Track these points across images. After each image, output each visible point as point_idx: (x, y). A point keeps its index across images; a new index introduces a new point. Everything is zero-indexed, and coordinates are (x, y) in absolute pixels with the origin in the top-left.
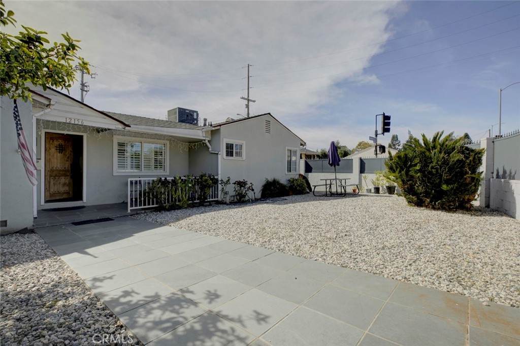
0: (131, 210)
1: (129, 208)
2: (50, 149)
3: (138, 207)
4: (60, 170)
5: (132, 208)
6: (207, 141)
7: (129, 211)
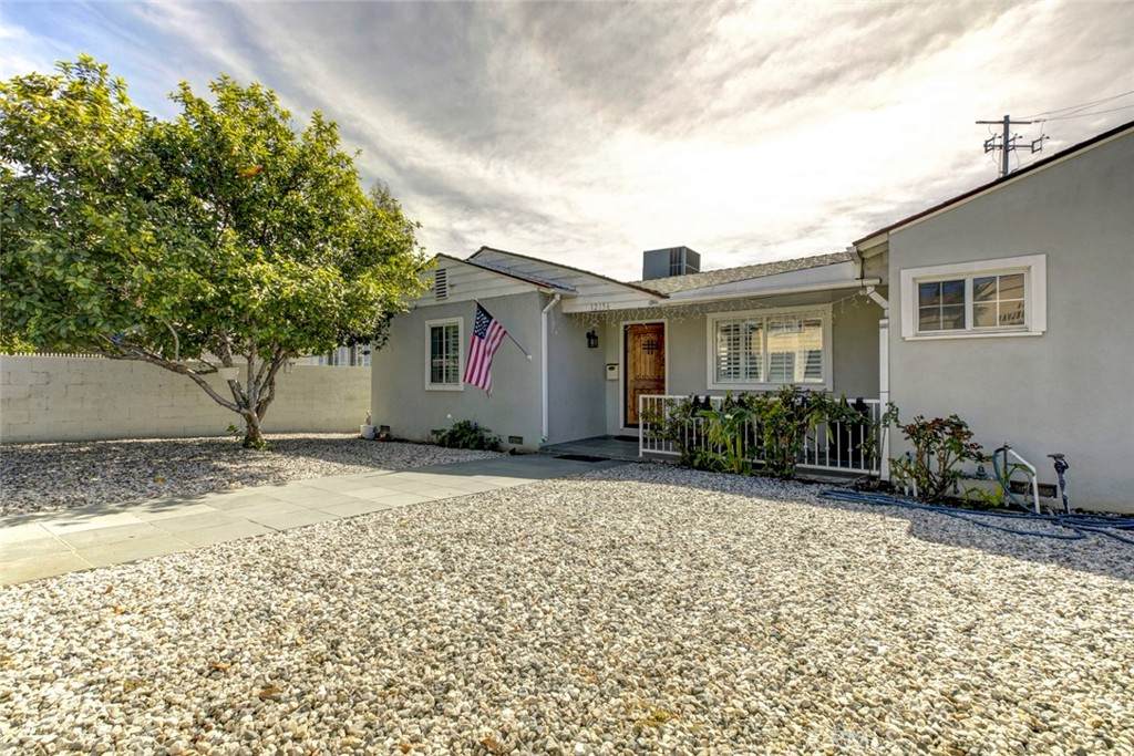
0: (644, 453)
1: (642, 450)
2: (635, 349)
3: (656, 451)
4: (650, 380)
5: (645, 450)
6: (870, 290)
7: (641, 455)
